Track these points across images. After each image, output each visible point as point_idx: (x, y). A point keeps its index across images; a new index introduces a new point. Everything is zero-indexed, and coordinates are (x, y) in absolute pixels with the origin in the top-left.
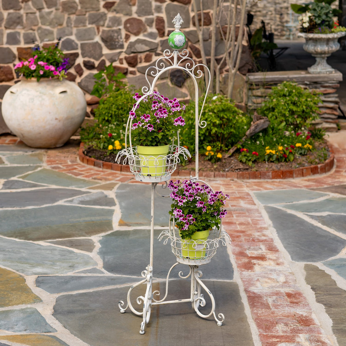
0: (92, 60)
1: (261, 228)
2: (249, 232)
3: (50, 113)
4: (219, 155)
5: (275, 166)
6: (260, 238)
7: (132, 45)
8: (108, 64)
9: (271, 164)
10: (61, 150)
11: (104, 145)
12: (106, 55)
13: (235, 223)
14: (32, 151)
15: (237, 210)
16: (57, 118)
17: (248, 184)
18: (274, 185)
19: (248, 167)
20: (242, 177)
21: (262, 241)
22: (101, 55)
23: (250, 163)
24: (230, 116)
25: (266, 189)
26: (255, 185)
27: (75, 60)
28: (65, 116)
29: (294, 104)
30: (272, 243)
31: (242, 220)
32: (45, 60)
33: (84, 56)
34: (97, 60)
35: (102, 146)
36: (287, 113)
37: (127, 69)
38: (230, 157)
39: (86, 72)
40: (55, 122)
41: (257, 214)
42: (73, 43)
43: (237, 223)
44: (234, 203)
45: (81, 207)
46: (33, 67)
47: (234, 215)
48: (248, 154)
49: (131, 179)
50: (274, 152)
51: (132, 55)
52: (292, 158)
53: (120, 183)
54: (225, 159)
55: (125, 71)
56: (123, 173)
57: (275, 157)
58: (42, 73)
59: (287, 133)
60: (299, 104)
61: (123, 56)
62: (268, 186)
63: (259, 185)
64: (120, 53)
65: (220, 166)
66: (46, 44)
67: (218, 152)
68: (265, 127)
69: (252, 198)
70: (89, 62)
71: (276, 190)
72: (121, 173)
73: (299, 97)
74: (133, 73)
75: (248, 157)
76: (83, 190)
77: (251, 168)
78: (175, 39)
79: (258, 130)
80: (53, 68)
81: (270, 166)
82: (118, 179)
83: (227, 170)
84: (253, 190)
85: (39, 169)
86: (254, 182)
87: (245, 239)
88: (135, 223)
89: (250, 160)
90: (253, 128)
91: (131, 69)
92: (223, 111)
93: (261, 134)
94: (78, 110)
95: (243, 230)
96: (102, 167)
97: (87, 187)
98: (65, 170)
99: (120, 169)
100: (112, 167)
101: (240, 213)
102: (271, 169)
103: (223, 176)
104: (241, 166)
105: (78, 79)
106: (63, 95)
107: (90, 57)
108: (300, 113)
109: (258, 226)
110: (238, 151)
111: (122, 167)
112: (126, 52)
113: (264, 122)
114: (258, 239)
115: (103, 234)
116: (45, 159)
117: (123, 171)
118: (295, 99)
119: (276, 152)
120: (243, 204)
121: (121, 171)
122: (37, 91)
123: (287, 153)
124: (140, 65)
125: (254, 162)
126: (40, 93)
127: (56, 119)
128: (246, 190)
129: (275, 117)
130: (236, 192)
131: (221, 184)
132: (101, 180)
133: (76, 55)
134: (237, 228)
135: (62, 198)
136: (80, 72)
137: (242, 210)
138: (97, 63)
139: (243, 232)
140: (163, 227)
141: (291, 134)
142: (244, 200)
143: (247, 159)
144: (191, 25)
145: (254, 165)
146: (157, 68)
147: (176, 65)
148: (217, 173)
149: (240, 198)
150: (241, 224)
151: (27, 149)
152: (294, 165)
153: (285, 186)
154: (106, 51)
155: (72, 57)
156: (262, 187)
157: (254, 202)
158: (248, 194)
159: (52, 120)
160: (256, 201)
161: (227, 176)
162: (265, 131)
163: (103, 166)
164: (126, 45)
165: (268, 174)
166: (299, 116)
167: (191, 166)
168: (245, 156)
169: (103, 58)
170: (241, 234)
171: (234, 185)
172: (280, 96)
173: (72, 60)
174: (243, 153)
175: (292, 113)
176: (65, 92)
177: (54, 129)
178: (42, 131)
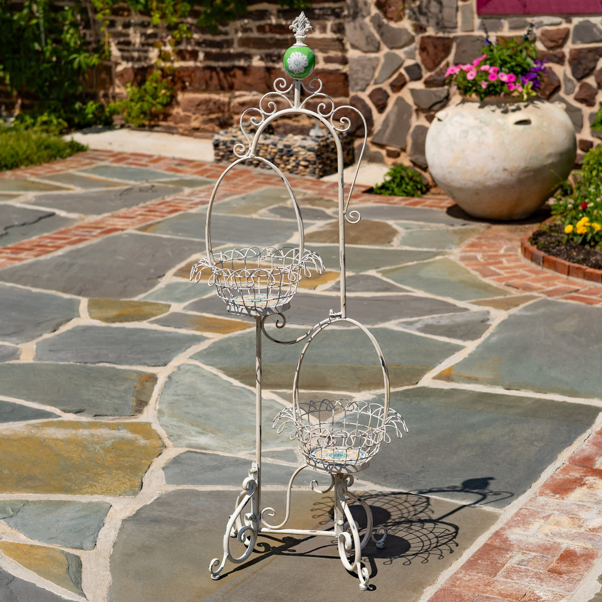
3: (493, 158)
14: (464, 225)
16: (507, 167)
28: (522, 165)
40: (503, 176)
42: (595, 30)
46: (471, 75)
49: (571, 292)
53: (542, 298)
56: (571, 278)
58: (484, 86)
66: (547, 31)
72: (567, 279)
76: (462, 304)
78: (288, 60)
80: (504, 77)
85: (438, 258)
88: (466, 377)
94: (550, 155)
96: (541, 264)
99: (567, 270)
100: (555, 265)
106: (521, 127)
111: (570, 268)
117: (572, 276)
121: (568, 274)
122: (476, 119)
126: (481, 122)
127: (505, 170)
132: (517, 288)
133: (599, 52)
140: (508, 389)
146: (262, 111)
147: (298, 107)
155: (590, 56)
159: (496, 171)
163: (543, 262)
173: (591, 61)
176: (525, 122)
177: (502, 187)
178: (480, 191)
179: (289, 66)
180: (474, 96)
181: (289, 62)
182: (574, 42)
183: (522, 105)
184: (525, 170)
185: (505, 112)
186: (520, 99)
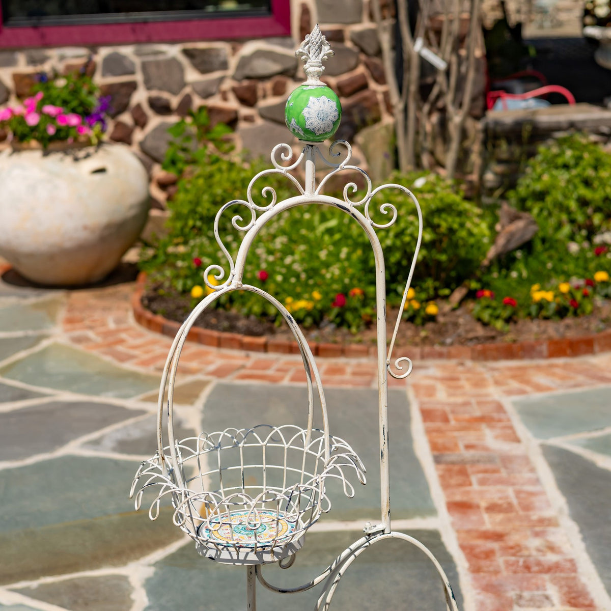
0: (165, 95)
1: (541, 521)
2: (513, 539)
3: (71, 215)
4: (432, 309)
5: (554, 329)
6: (542, 559)
7: (245, 62)
8: (197, 102)
9: (543, 324)
10: (98, 292)
11: (185, 285)
12: (194, 84)
13: (478, 507)
14: (38, 296)
15: (478, 461)
16: (87, 224)
17: (496, 374)
18: (554, 375)
19: (493, 334)
20: (483, 356)
21: (549, 569)
22: (184, 84)
23: (499, 324)
24: (454, 222)
25: (539, 388)
26: (514, 377)
27: (129, 95)
29: (587, 183)
30: (573, 575)
31: (493, 494)
32: (58, 103)
33: (149, 88)
34: (175, 93)
35: (179, 285)
36: (573, 205)
37: (236, 112)
38: (454, 310)
39: (155, 121)
40: (82, 236)
41: (527, 475)
42: (125, 62)
43: (483, 504)
44: (470, 437)
45: (116, 463)
46: (33, 120)
47: (474, 479)
48: (494, 304)
49: (239, 370)
50: (549, 296)
51: (246, 83)
52: (589, 308)
53: (215, 381)
54: (444, 315)
55: (232, 116)
56: (224, 351)
57: (553, 307)
58: (51, 131)
59: (574, 247)
60: (596, 184)
61: (228, 85)
62: (541, 379)
63: (520, 375)
64: (221, 80)
65: (434, 332)
67: (427, 300)
68: (528, 236)
69: (509, 420)
70: (158, 99)
71: (560, 392)
72: (218, 353)
73: (596, 168)
74: (248, 119)
75: (495, 309)
76: (131, 404)
77: (502, 333)
78: (305, 112)
79: (513, 245)
80: (74, 120)
81: (542, 328)
82: (212, 368)
83: (449, 341)
84: (510, 393)
85: (45, 343)
86: (510, 369)
87: (508, 564)
89: (498, 317)
90: (501, 241)
91: (245, 111)
92: (439, 211)
93: (519, 254)
95: (499, 529)
97: (142, 396)
98: (98, 346)
99: (216, 341)
101: (486, 471)
102: (545, 336)
103: (441, 356)
104: (480, 331)
105: (138, 136)
106: (98, 177)
107: (160, 89)
108: (600, 204)
109: (535, 516)
110: (472, 295)
111: (221, 340)
112: (234, 78)
113: (526, 227)
114: (539, 564)
115: (159, 555)
116: (62, 314)
118: (590, 172)
119: (555, 296)
120: (490, 438)
121: (219, 346)
123: (579, 296)
124: (262, 104)
125: (508, 320)
126: (50, 173)
127: (85, 227)
128: (494, 393)
129: (545, 213)
130: (473, 401)
131: (436, 379)
133: (133, 86)
134: (483, 523)
135: (77, 433)
136: (141, 122)
137: (490, 460)
138: (175, 101)
139: (498, 537)
141: (582, 250)
142: (492, 427)
143: (491, 316)
144: (365, 17)
145: (508, 328)
146: (251, 205)
147: (313, 191)
148: (427, 349)
149: (482, 419)
150: (493, 508)
151: (27, 291)
152: (594, 324)
153: (580, 378)
154: (192, 76)
155: (123, 90)
156: (527, 382)
157: (514, 432)
158: (500, 408)
159: (75, 231)
160: (521, 430)
161: (449, 356)
162: (528, 247)
164: (233, 62)
165: (538, 348)
166: (598, 209)
167: (368, 335)
168: (488, 307)
169: (187, 90)
170: (495, 545)
171: (468, 379)
172: (557, 167)
173: (123, 96)
174: (484, 302)
175: (583, 203)
176: (101, 171)
177: (82, 248)
178: (56, 255)
179: (308, 123)
180: (34, 143)
181: (307, 115)
182: (104, 75)
183: (91, 150)
184: (108, 226)
185: (76, 159)
186: (88, 143)
